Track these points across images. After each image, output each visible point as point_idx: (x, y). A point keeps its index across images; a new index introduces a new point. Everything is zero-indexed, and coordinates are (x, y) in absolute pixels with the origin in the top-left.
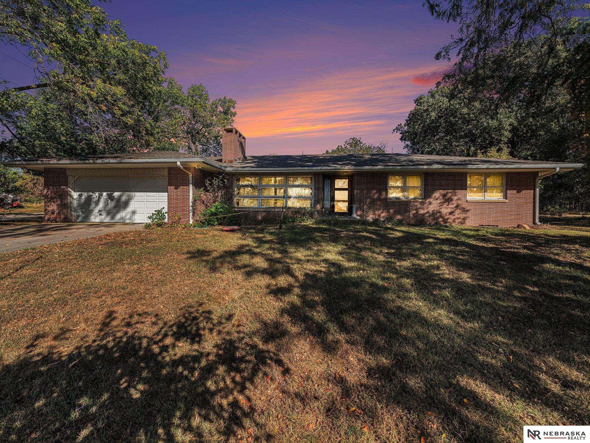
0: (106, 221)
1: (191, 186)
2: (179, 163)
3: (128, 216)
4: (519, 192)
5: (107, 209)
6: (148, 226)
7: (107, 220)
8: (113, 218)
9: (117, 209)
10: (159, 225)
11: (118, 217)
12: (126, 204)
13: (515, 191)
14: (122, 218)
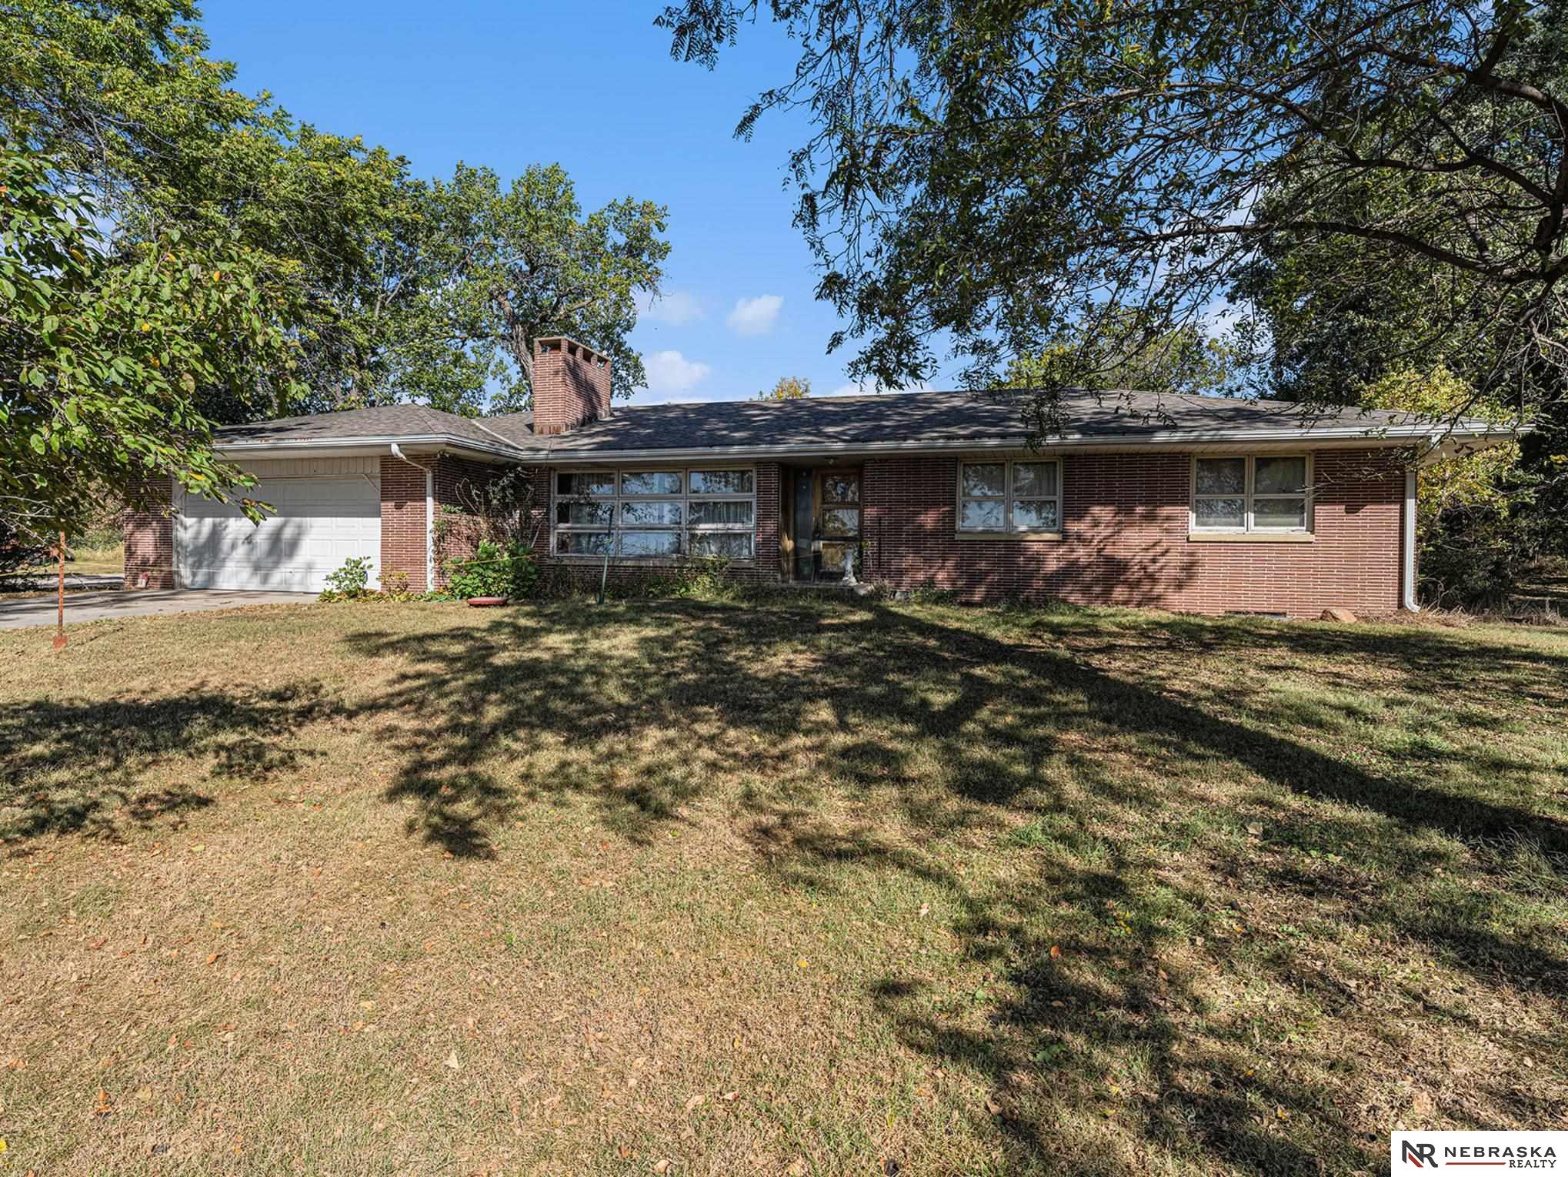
0: (251, 587)
1: (430, 500)
2: (395, 449)
3: (298, 577)
4: (1352, 509)
5: (254, 558)
6: (327, 597)
7: (254, 584)
8: (265, 580)
9: (274, 558)
10: (352, 595)
11: (276, 578)
12: (294, 545)
13: (1340, 509)
14: (285, 581)
